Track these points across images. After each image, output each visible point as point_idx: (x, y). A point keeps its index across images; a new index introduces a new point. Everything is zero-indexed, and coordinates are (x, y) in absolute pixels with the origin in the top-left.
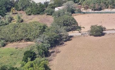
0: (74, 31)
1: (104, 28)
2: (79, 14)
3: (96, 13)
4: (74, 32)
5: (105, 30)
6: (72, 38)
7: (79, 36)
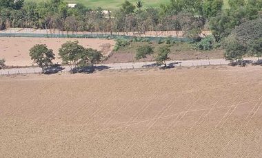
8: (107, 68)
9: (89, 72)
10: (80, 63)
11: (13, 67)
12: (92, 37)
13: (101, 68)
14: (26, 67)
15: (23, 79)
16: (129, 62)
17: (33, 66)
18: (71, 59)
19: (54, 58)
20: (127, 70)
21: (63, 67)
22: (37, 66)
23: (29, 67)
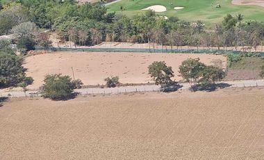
0: (16, 86)
1: (78, 83)
2: (43, 51)
3: (79, 50)
4: (14, 89)
5: (80, 87)
6: (4, 103)
7: (20, 99)
8: (228, 85)
9: (211, 90)
10: (201, 80)
11: (127, 85)
12: (198, 53)
13: (223, 86)
14: (142, 84)
15: (142, 97)
16: (250, 79)
17: (149, 84)
18: (193, 77)
19: (173, 76)
20: (251, 88)
21: (180, 85)
22: (153, 84)
23: (144, 84)
